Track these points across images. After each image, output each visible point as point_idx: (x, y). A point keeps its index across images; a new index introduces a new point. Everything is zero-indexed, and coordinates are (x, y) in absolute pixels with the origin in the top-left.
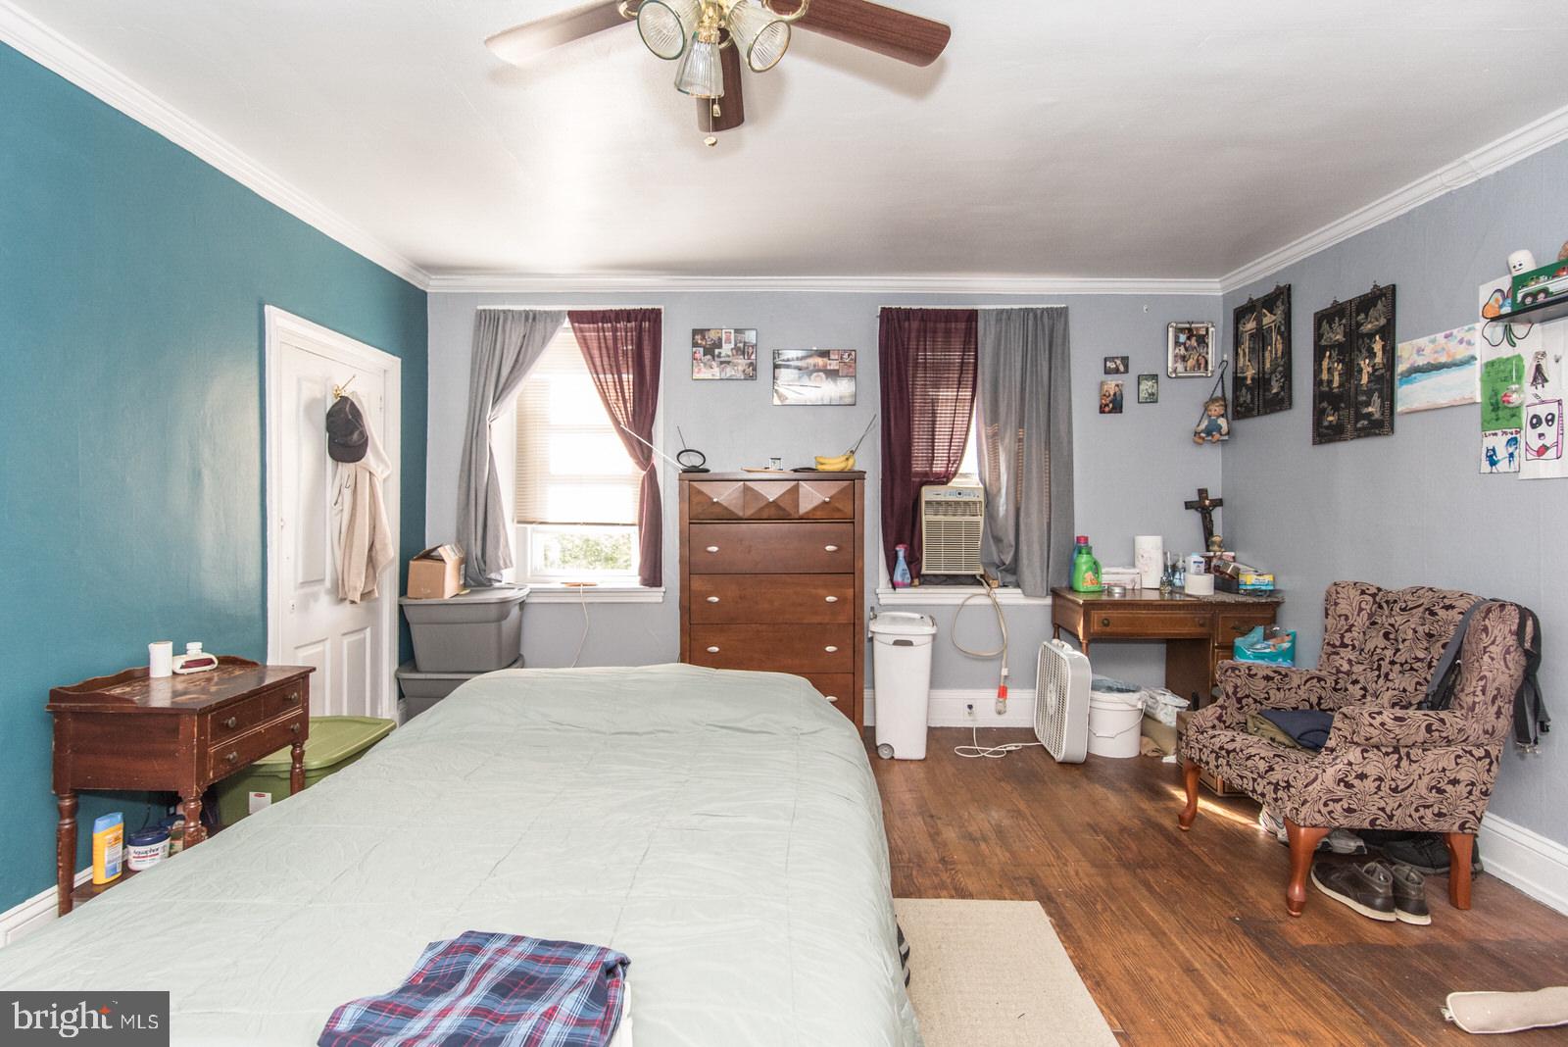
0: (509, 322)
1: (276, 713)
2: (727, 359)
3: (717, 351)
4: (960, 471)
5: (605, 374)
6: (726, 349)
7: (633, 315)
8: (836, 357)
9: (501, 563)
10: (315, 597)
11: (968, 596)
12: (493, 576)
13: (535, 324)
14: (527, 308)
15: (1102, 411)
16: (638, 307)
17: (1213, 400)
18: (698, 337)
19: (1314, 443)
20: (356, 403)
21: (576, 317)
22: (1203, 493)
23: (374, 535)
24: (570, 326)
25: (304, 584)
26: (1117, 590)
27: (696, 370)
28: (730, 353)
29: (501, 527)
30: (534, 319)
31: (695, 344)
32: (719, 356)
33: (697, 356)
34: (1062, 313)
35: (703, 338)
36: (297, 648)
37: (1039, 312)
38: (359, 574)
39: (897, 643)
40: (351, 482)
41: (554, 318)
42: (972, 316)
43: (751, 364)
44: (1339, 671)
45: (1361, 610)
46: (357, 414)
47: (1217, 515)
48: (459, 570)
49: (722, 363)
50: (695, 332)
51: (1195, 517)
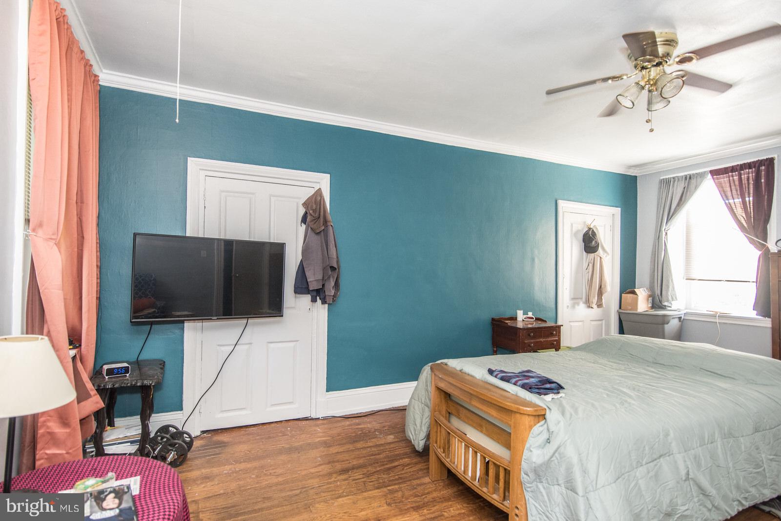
0: (676, 182)
7: (753, 165)
9: (670, 298)
10: (578, 304)
12: (666, 304)
13: (690, 182)
14: (686, 173)
16: (755, 160)
20: (595, 230)
21: (714, 173)
23: (601, 282)
24: (711, 177)
25: (574, 299)
29: (670, 281)
30: (690, 178)
36: (570, 322)
38: (594, 297)
40: (592, 261)
41: (702, 175)
46: (594, 234)
48: (648, 300)
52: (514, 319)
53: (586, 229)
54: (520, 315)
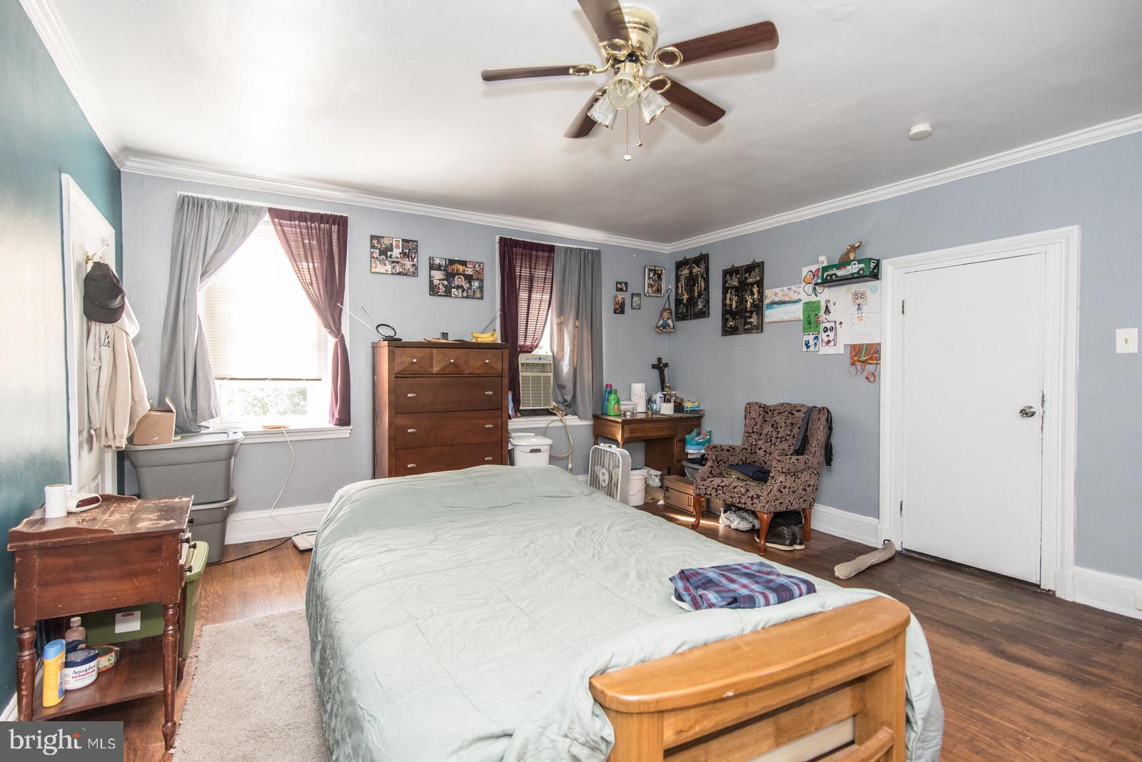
0: (213, 210)
2: (397, 260)
3: (389, 253)
4: (540, 345)
5: (302, 261)
6: (396, 252)
8: (471, 266)
11: (549, 422)
13: (239, 214)
14: (230, 200)
15: (615, 313)
16: (329, 213)
17: (665, 310)
18: (375, 242)
19: (722, 335)
20: (112, 269)
21: (276, 214)
22: (659, 359)
24: (270, 220)
26: (628, 414)
27: (373, 265)
28: (399, 256)
30: (237, 210)
31: (373, 247)
32: (391, 256)
33: (374, 255)
34: (598, 252)
35: (379, 242)
37: (586, 251)
39: (531, 451)
41: (257, 211)
42: (551, 249)
43: (414, 265)
44: (752, 445)
45: (760, 415)
47: (666, 370)
49: (393, 262)
50: (373, 237)
51: (656, 373)
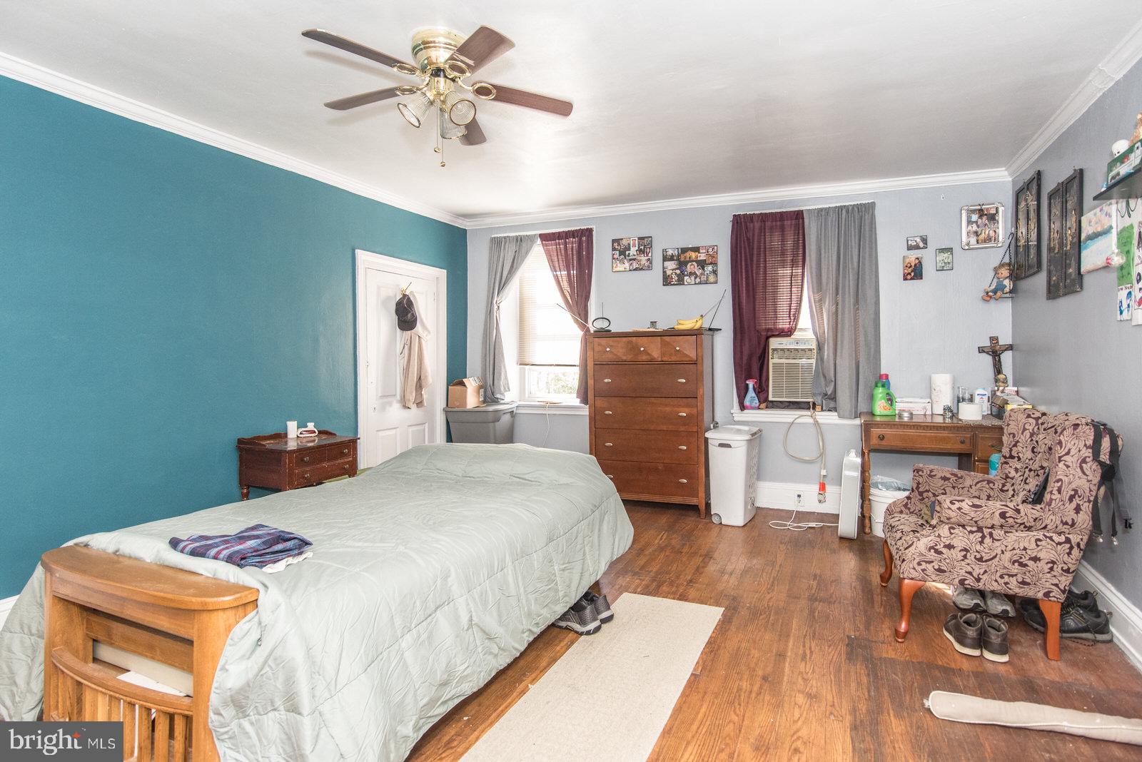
0: (507, 244)
1: (336, 458)
2: (634, 257)
3: (627, 253)
5: (560, 271)
6: (633, 251)
7: (576, 234)
8: (704, 251)
9: (502, 389)
10: (390, 404)
11: (797, 416)
12: (498, 396)
13: (522, 244)
14: (517, 234)
15: (905, 279)
16: (578, 228)
17: (1002, 265)
18: (616, 244)
19: (1047, 299)
20: (412, 299)
21: (545, 237)
22: (994, 340)
23: (421, 371)
24: (540, 242)
25: (382, 397)
26: (906, 414)
27: (615, 266)
28: (635, 253)
29: (503, 367)
30: (521, 240)
31: (614, 249)
32: (629, 256)
33: (615, 256)
34: (872, 205)
35: (619, 245)
36: (378, 431)
37: (850, 208)
38: (411, 393)
39: (721, 445)
40: (409, 341)
41: (531, 239)
42: (799, 215)
43: (649, 260)
45: (1025, 429)
46: (410, 303)
47: (1007, 358)
48: (479, 393)
49: (630, 260)
50: (614, 241)
51: (988, 359)
52: (282, 436)
53: (399, 297)
54: (292, 429)
